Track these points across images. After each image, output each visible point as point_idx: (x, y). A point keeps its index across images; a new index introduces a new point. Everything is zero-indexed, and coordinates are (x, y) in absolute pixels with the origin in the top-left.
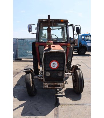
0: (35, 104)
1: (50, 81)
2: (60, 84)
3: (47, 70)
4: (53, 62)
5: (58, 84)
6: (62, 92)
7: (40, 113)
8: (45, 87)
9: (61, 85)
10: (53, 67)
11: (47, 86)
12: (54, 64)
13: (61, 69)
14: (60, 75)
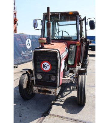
0: (23, 110)
1: (42, 85)
2: (51, 90)
3: (38, 71)
4: (44, 63)
5: (48, 90)
6: (62, 100)
7: (20, 120)
8: (34, 91)
9: (52, 92)
10: (45, 69)
11: (37, 91)
12: (45, 65)
13: (54, 72)
14: (53, 79)
